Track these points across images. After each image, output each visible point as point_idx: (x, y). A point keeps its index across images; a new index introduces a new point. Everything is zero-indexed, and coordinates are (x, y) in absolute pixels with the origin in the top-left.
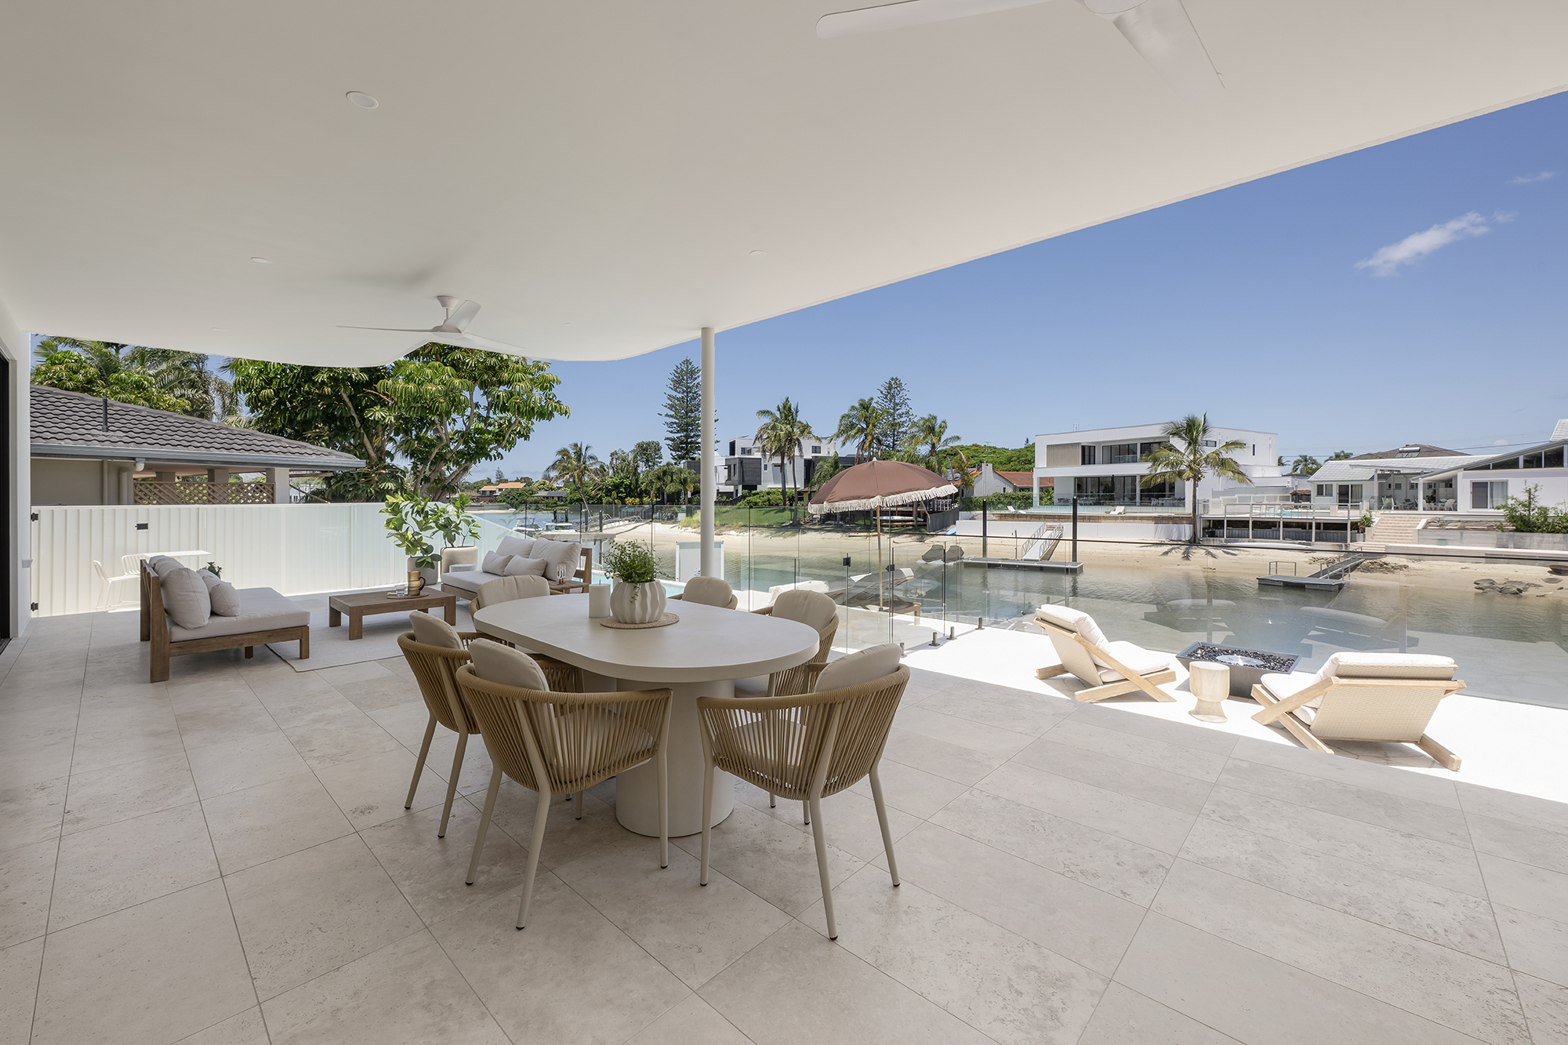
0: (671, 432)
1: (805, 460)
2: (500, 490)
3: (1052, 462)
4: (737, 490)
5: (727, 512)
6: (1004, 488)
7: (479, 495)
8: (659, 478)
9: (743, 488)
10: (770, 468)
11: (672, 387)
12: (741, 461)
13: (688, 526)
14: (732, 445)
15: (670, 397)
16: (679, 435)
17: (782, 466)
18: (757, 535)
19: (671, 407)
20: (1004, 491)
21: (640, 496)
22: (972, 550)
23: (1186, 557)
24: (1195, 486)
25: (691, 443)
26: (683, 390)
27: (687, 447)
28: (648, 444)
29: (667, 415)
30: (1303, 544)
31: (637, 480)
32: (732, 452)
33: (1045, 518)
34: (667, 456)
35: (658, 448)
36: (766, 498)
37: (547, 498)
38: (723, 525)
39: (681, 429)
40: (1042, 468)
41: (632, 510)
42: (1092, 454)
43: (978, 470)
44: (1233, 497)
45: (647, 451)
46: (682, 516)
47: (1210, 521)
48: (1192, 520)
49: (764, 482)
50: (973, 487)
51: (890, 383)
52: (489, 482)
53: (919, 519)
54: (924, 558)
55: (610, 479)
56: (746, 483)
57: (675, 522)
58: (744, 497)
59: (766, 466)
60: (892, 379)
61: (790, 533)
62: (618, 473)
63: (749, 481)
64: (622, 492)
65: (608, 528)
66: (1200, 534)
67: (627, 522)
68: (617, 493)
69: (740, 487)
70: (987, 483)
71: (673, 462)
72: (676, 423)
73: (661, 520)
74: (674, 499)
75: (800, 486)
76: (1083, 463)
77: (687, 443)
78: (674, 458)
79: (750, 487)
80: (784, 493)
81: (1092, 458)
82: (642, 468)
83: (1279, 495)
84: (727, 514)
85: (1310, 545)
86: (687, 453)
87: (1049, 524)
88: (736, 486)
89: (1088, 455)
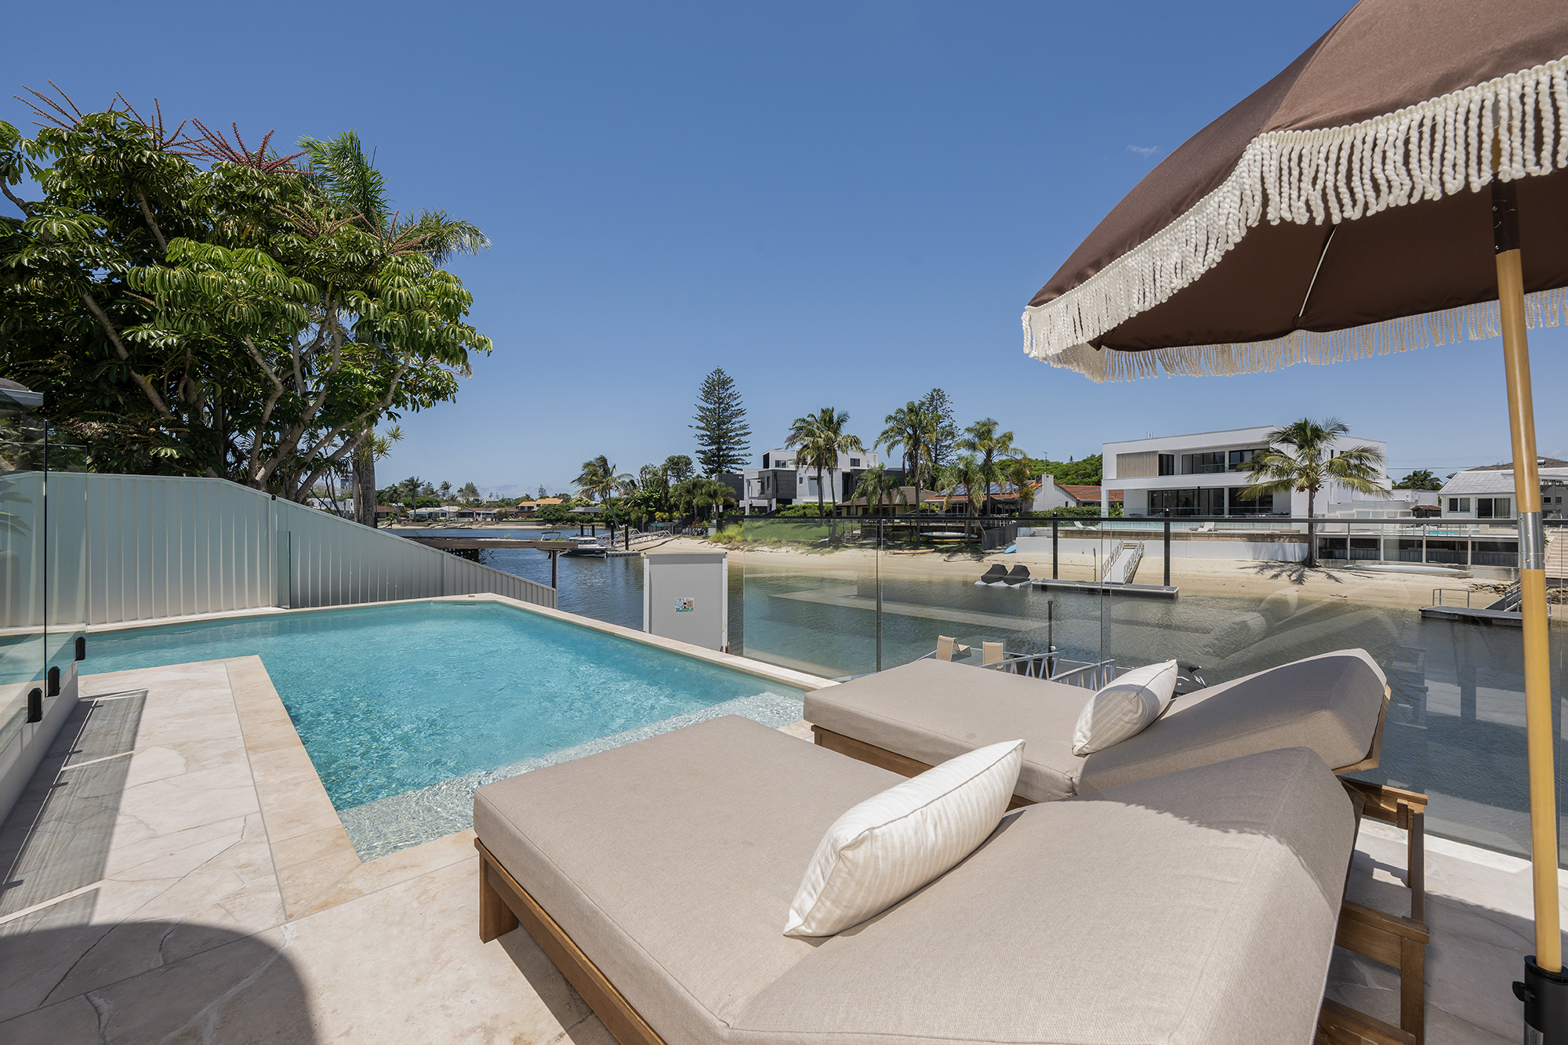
0: (703, 444)
1: (844, 474)
2: (538, 505)
3: (1122, 473)
4: (771, 505)
5: (759, 527)
6: (1067, 503)
7: (517, 510)
8: (688, 492)
9: (777, 503)
10: (806, 481)
11: (703, 398)
12: (775, 473)
13: (719, 542)
14: (766, 458)
15: (702, 409)
16: (711, 448)
17: (819, 479)
18: (792, 552)
19: (702, 419)
20: (1067, 506)
21: (670, 510)
22: (1040, 570)
23: (1300, 580)
24: (1311, 497)
25: (723, 456)
26: (715, 401)
27: (719, 460)
28: (679, 458)
29: (698, 427)
30: (1455, 567)
31: (666, 494)
32: (766, 465)
33: (1120, 535)
34: (698, 469)
35: (688, 462)
36: (802, 512)
37: (584, 514)
38: (756, 541)
39: (712, 442)
40: (1111, 479)
41: (660, 525)
42: (1170, 464)
43: (1037, 482)
44: (1350, 512)
45: (678, 465)
46: (712, 531)
47: (1326, 539)
48: (1307, 538)
49: (800, 495)
50: (1033, 500)
51: (932, 395)
52: (528, 498)
53: (973, 536)
54: (983, 579)
55: (640, 492)
56: (781, 497)
57: (706, 537)
58: (778, 511)
59: (801, 479)
60: (935, 390)
61: (828, 549)
62: (647, 486)
63: (782, 494)
64: (652, 507)
65: (635, 543)
66: (1316, 554)
67: (655, 537)
68: (647, 508)
69: (774, 500)
70: (1048, 497)
71: (704, 475)
72: (707, 435)
73: (691, 535)
74: (704, 513)
75: (839, 501)
76: (1161, 474)
77: (719, 456)
78: (706, 472)
79: (785, 501)
80: (821, 507)
81: (1170, 468)
82: (672, 482)
83: (1399, 511)
84: (760, 529)
85: (1465, 569)
86: (719, 466)
87: (1125, 541)
88: (770, 500)
89: (1166, 464)
